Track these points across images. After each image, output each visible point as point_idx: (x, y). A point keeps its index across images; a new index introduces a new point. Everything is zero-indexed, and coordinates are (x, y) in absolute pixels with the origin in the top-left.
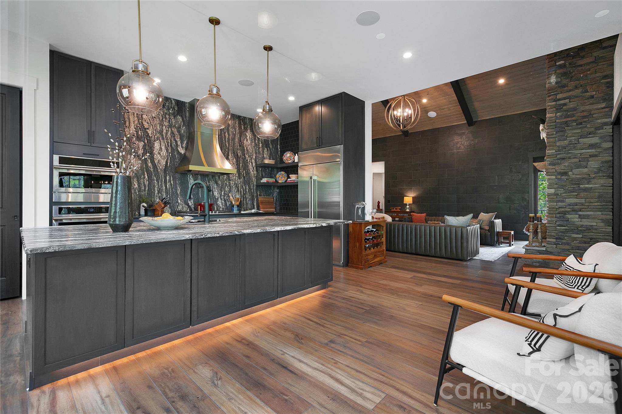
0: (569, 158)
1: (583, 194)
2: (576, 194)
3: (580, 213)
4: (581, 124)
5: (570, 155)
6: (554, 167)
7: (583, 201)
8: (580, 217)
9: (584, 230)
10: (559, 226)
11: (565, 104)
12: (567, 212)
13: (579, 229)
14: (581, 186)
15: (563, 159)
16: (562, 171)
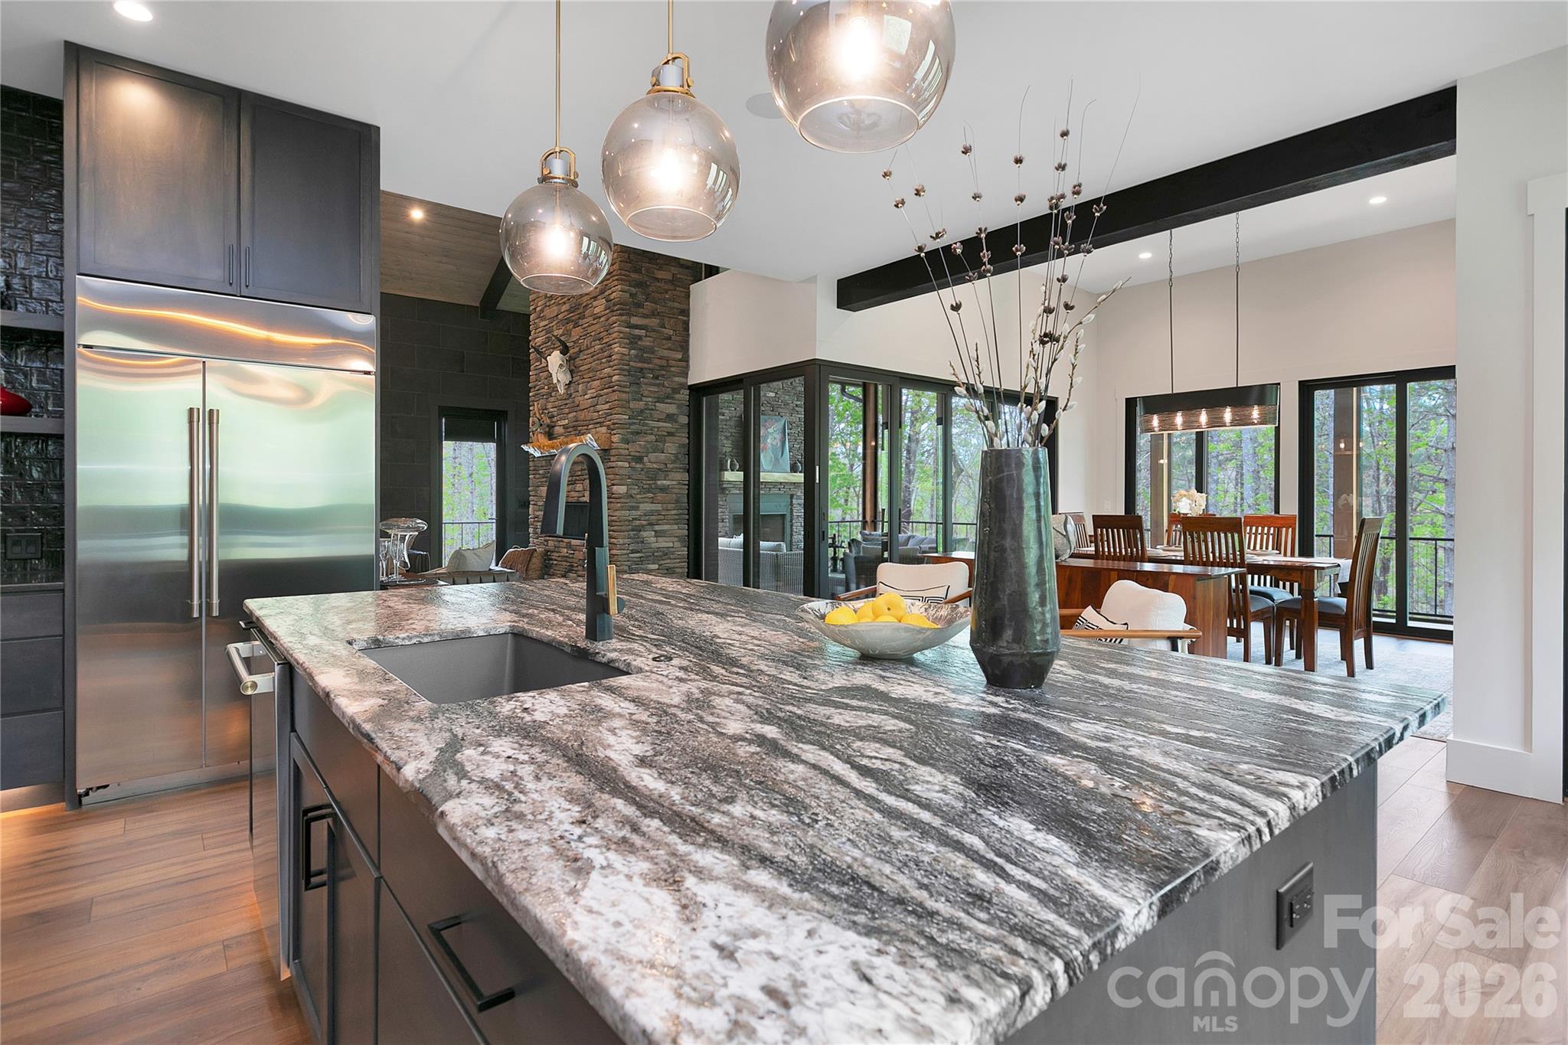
0: (645, 433)
1: (660, 496)
2: (652, 495)
3: (657, 528)
4: (656, 378)
5: (645, 428)
6: (627, 446)
7: (659, 507)
8: (658, 534)
9: (661, 557)
10: (633, 552)
11: (640, 338)
12: (643, 526)
13: (656, 554)
14: (659, 482)
15: (638, 433)
16: (637, 454)
